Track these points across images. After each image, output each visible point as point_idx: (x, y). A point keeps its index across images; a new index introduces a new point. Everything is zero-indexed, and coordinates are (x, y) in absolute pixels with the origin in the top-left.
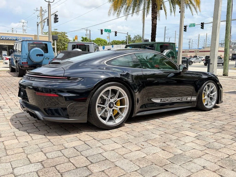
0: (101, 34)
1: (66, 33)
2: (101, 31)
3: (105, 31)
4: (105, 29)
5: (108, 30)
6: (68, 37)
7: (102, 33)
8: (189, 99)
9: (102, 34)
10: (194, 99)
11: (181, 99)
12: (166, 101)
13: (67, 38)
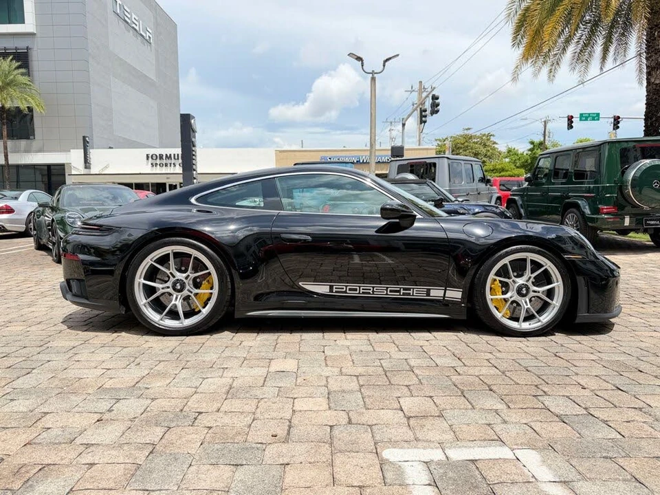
0: (568, 129)
1: (493, 136)
2: (569, 120)
3: (581, 120)
4: (581, 115)
5: (589, 114)
6: (496, 144)
7: (570, 126)
8: (437, 293)
9: (572, 127)
10: (455, 294)
11: (402, 291)
12: (348, 292)
13: (494, 149)
